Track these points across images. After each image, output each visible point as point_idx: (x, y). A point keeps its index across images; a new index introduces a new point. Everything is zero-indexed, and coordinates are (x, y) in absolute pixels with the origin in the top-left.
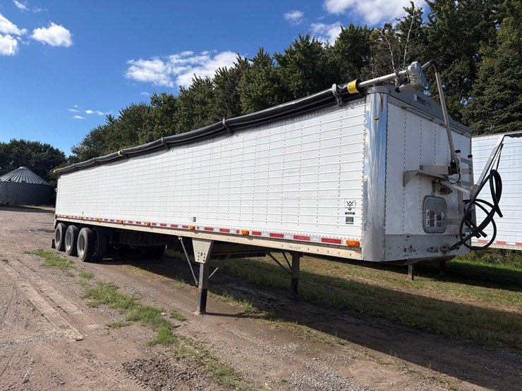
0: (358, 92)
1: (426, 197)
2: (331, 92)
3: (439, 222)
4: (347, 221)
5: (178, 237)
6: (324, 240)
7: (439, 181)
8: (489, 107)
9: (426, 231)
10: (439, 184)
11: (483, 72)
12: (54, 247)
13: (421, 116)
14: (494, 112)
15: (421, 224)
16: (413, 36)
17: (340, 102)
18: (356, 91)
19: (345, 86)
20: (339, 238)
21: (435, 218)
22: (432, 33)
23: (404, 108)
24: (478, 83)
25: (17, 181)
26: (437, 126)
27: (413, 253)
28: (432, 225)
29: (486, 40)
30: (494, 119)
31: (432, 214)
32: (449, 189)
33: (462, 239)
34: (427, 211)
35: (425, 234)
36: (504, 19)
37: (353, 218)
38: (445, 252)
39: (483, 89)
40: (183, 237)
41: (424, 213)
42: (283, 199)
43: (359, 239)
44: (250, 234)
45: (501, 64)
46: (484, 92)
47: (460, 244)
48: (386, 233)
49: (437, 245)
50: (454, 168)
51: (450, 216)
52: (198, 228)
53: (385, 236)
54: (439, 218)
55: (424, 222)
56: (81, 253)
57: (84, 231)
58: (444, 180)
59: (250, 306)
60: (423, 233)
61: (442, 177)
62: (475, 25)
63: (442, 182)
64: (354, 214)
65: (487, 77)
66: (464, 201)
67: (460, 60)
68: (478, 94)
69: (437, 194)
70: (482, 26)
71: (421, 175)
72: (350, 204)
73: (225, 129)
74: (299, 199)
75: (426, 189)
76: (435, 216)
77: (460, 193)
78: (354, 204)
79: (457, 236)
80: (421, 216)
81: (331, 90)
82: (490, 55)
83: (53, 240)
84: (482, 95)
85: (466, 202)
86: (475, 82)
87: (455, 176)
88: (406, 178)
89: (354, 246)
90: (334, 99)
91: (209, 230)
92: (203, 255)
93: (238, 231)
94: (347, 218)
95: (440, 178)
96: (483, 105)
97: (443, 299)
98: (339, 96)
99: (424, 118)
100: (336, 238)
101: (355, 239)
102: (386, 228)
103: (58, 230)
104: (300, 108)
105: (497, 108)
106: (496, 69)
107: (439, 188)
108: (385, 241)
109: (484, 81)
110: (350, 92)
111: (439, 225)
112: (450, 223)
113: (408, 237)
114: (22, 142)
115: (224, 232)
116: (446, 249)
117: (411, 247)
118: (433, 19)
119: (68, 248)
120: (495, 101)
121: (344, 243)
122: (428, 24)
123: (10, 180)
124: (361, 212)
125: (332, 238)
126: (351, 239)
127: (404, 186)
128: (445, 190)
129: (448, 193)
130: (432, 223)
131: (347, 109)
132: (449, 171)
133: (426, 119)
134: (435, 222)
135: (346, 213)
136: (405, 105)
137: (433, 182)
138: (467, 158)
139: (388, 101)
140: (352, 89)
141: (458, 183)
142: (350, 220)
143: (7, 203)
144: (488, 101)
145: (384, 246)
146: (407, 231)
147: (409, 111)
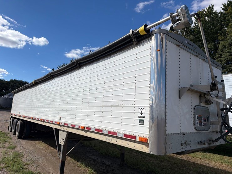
0: (146, 33)
1: (196, 106)
2: (130, 35)
3: (205, 123)
4: (139, 123)
5: (53, 128)
6: (125, 135)
7: (204, 96)
8: (225, 63)
9: (196, 130)
10: (204, 97)
11: (221, 47)
12: (8, 130)
13: (190, 53)
14: (227, 66)
15: (193, 125)
16: (187, 32)
17: (135, 42)
18: (145, 33)
19: (137, 30)
20: (135, 135)
21: (202, 121)
22: (197, 30)
23: (178, 45)
24: (219, 52)
25: (11, 98)
26: (201, 60)
27: (188, 146)
28: (200, 125)
29: (221, 34)
30: (228, 69)
31: (200, 118)
32: (211, 101)
33: (221, 134)
34: (197, 116)
35: (195, 131)
36: (229, 24)
37: (143, 121)
38: (209, 144)
39: (221, 55)
40: (55, 129)
41: (194, 117)
42: (104, 106)
43: (148, 137)
44: (85, 129)
45: (229, 43)
46: (222, 56)
47: (220, 138)
48: (167, 132)
49: (204, 139)
50: (214, 86)
51: (212, 119)
52: (61, 123)
53: (166, 135)
54: (205, 120)
55: (195, 124)
56: (17, 134)
57: (19, 122)
58: (207, 95)
59: (93, 171)
60: (194, 131)
61: (206, 92)
62: (216, 27)
63: (207, 97)
64: (144, 117)
65: (223, 49)
66: (221, 109)
67: (209, 43)
68: (219, 57)
69: (203, 104)
70: (219, 28)
71: (192, 90)
72: (142, 110)
73: (76, 65)
74: (112, 106)
75: (196, 101)
76: (202, 119)
77: (218, 104)
78: (144, 110)
79: (217, 132)
80: (192, 119)
81: (129, 34)
82: (223, 40)
83: (9, 126)
84: (221, 57)
85: (222, 110)
86: (217, 52)
87: (214, 92)
88: (181, 92)
89: (144, 142)
90: (131, 41)
91: (66, 125)
92: (63, 140)
93: (79, 127)
94: (140, 120)
95: (205, 94)
96: (222, 62)
97: (208, 165)
98: (134, 38)
99: (192, 54)
100: (132, 135)
101: (145, 137)
102: (167, 128)
103: (11, 121)
104: (113, 48)
105: (229, 64)
106: (227, 46)
107: (204, 101)
108: (166, 139)
109: (222, 51)
110: (141, 34)
111: (205, 125)
112: (212, 124)
113: (184, 134)
114: (15, 80)
115: (73, 127)
116: (210, 142)
117: (186, 142)
118: (197, 25)
119: (13, 131)
120: (228, 61)
121: (138, 139)
122: (194, 27)
123: (8, 97)
124: (149, 116)
125: (130, 134)
126: (142, 136)
127: (180, 98)
128: (208, 102)
129: (210, 104)
130: (200, 124)
131: (140, 46)
132: (211, 89)
133: (194, 55)
134: (203, 124)
135: (139, 117)
136: (179, 44)
137: (200, 97)
138: (221, 82)
139: (166, 39)
140: (142, 31)
141: (217, 97)
142: (141, 122)
143: (6, 108)
144: (224, 60)
145: (166, 143)
146: (183, 130)
147: (182, 48)
